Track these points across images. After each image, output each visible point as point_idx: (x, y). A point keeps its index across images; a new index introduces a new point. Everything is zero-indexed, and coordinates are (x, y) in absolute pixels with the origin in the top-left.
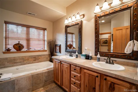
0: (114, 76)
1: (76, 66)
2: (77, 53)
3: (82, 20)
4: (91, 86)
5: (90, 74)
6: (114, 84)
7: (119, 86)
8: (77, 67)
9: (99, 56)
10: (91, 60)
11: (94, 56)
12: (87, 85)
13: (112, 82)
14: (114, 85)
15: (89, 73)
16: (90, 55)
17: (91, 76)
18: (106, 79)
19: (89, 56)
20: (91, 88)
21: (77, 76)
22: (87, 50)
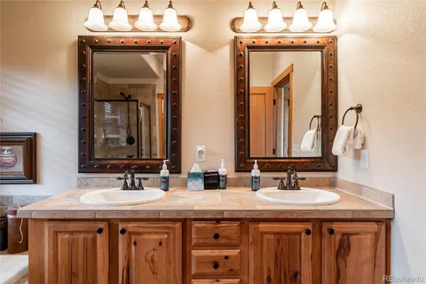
0: (349, 216)
1: (218, 221)
2: (165, 172)
3: (181, 38)
4: (285, 274)
5: (278, 233)
6: (348, 235)
7: (358, 236)
8: (223, 224)
9: (255, 172)
10: (224, 188)
11: (232, 175)
12: (272, 277)
13: (343, 234)
14: (348, 240)
15: (277, 230)
16: (222, 171)
17: (284, 237)
18: (332, 232)
19: (219, 176)
20: (285, 277)
21: (226, 257)
22: (204, 156)
